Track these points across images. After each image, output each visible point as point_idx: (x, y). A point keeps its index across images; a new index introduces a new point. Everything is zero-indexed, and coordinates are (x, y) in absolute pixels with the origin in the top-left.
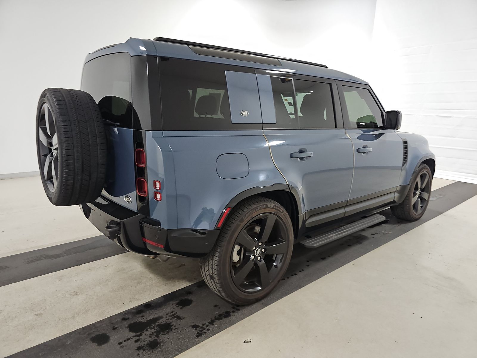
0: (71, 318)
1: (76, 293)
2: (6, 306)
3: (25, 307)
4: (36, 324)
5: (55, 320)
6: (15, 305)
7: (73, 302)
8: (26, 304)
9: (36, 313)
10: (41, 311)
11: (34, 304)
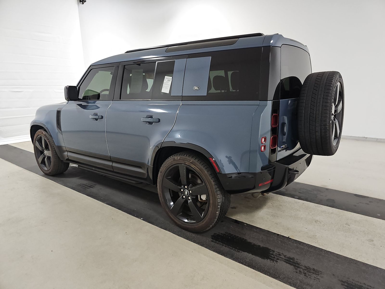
0: (333, 214)
1: (317, 222)
2: (363, 242)
3: (352, 233)
4: (352, 222)
5: (342, 217)
6: (357, 239)
7: (324, 219)
8: (350, 235)
9: (348, 226)
10: (345, 225)
11: (345, 232)
